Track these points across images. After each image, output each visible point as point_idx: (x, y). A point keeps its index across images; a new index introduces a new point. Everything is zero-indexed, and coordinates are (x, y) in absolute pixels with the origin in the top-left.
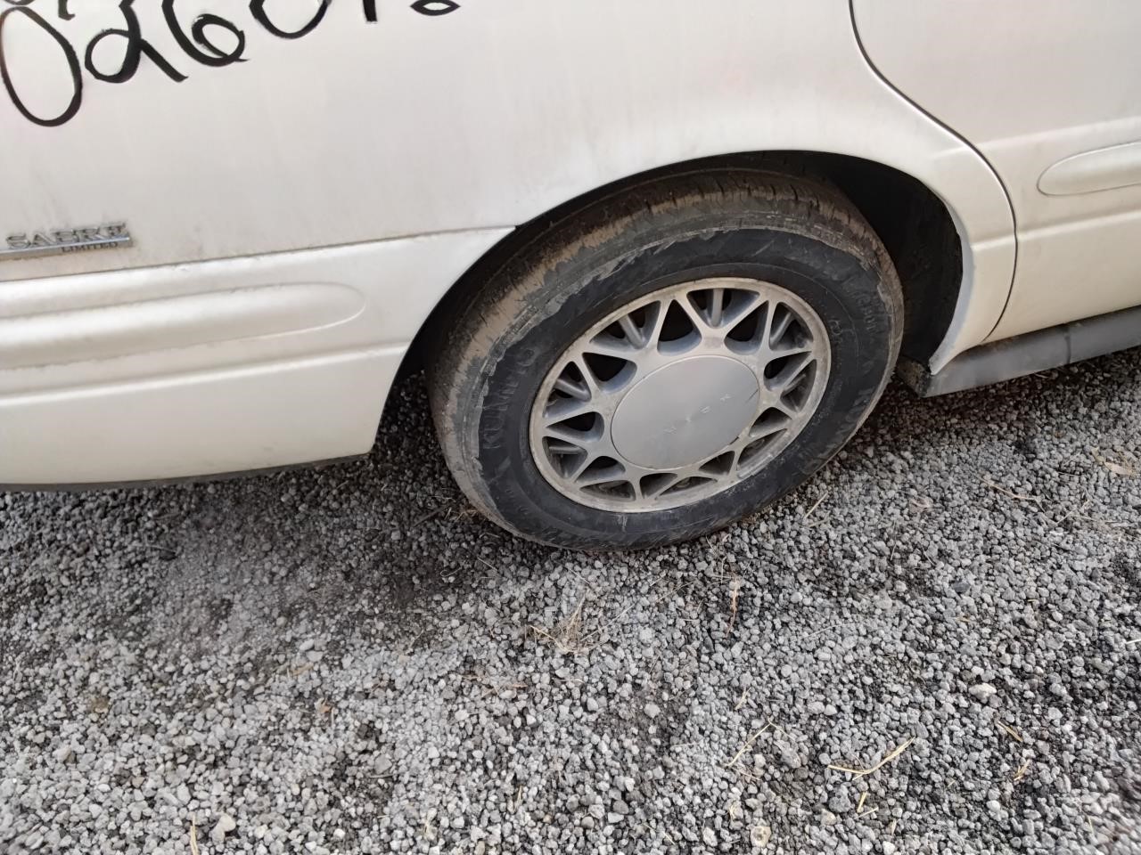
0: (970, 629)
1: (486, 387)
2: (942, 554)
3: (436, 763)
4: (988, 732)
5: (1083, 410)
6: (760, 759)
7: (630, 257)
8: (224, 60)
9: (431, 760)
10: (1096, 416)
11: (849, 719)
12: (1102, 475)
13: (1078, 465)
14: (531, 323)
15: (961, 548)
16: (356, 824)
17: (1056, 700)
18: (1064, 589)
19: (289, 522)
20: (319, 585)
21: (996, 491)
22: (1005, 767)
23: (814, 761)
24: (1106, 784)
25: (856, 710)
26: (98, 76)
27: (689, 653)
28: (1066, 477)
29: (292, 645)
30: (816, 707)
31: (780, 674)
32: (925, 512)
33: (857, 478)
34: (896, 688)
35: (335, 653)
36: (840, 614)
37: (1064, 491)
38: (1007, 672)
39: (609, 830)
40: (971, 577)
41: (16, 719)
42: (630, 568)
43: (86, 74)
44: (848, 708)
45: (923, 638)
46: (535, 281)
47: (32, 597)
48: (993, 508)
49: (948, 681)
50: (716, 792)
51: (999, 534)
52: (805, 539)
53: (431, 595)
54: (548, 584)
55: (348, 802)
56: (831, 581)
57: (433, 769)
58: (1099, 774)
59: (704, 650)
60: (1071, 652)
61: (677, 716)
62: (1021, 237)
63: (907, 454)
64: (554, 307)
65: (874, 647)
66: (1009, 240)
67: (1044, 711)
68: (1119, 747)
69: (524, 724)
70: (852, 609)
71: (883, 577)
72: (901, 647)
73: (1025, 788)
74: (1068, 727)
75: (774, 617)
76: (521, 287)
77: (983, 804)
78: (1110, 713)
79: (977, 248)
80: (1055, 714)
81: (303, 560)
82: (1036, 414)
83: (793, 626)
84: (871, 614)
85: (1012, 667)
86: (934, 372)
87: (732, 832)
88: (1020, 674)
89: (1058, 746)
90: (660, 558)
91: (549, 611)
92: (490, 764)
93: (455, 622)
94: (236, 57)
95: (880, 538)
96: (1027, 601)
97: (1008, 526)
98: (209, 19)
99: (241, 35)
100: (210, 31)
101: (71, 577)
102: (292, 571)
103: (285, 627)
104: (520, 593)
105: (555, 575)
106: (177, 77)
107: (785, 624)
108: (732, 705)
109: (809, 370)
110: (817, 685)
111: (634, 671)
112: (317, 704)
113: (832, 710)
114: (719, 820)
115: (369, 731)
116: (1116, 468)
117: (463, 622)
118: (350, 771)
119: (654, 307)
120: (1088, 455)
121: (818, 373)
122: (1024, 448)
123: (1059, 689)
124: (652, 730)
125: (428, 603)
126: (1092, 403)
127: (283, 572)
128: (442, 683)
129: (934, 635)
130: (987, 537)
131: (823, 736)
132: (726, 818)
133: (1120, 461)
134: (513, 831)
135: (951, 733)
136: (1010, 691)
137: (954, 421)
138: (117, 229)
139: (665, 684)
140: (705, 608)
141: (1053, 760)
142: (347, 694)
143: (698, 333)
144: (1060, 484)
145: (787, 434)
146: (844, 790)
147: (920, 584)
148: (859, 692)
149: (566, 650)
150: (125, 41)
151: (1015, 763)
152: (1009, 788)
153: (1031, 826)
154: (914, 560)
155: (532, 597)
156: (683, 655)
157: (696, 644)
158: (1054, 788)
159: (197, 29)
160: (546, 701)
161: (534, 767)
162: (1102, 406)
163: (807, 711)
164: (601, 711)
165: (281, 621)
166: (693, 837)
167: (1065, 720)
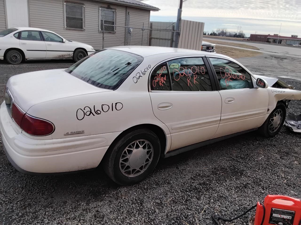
0: (176, 186)
1: (116, 153)
2: (170, 180)
3: (110, 212)
4: (181, 195)
5: (183, 163)
6: (154, 203)
7: (133, 136)
8: (99, 114)
9: (109, 212)
10: (185, 164)
11: (164, 198)
12: (187, 170)
13: (184, 169)
14: (122, 144)
15: (173, 179)
16: (100, 221)
17: (188, 191)
18: (186, 181)
19: (72, 190)
20: (81, 197)
21: (175, 173)
22: (184, 199)
23: (161, 203)
24: (195, 198)
25: (165, 196)
26: (86, 115)
27: (142, 195)
28: (183, 171)
29: (80, 205)
30: (160, 197)
31: (154, 195)
32: (167, 176)
33: (158, 173)
34: (169, 193)
35: (88, 204)
36: (160, 187)
37: (183, 172)
38: (181, 190)
39: (137, 214)
40: (175, 182)
41: (35, 220)
42: (130, 188)
43: (85, 115)
44: (164, 196)
45: (171, 188)
46: (123, 139)
47: (29, 206)
48: (175, 174)
49: (175, 192)
50: (150, 208)
51: (177, 177)
52: (153, 181)
53: (101, 195)
54: (119, 191)
55: (98, 219)
56: (157, 184)
57: (109, 213)
58: (194, 197)
59: (143, 194)
60: (188, 187)
61: (142, 201)
62: (171, 135)
63: (163, 170)
64: (125, 142)
65: (165, 190)
66: (170, 135)
67: (187, 193)
68: (196, 195)
69: (121, 206)
70: (161, 187)
71: (164, 183)
72: (168, 189)
73: (186, 200)
74: (190, 194)
75: (152, 189)
76: (121, 140)
77: (182, 202)
78: (194, 191)
79: (167, 136)
80: (188, 193)
81: (77, 195)
82: (178, 164)
83: (154, 190)
84: (164, 187)
85: (182, 189)
86: (165, 154)
87: (153, 211)
88: (183, 190)
89: (189, 196)
90: (134, 186)
91: (120, 194)
92: (118, 211)
93: (106, 197)
94: (100, 114)
95: (163, 179)
96: (182, 183)
97: (178, 176)
98: (98, 110)
99: (101, 112)
100: (98, 111)
101: (35, 202)
102: (76, 196)
103: (78, 203)
104: (115, 193)
105: (119, 190)
106: (94, 115)
107: (153, 190)
108: (149, 199)
109: (151, 153)
110: (159, 195)
111: (135, 198)
112: (87, 210)
113: (162, 197)
114: (151, 210)
115: (97, 211)
116: (189, 169)
117: (107, 197)
118: (96, 216)
119: (135, 143)
120: (185, 168)
121: (152, 154)
122: (178, 168)
123: (188, 190)
124: (139, 203)
125: (100, 196)
126: (184, 163)
127: (74, 196)
128: (107, 204)
129: (172, 188)
130: (175, 177)
131: (162, 200)
132: (152, 210)
133: (189, 168)
134: (124, 217)
135: (177, 196)
136: (182, 191)
137: (168, 166)
138: (83, 131)
139: (139, 198)
140: (142, 190)
141: (189, 197)
142: (92, 208)
143: (139, 147)
144: (182, 171)
145: (149, 163)
146: (166, 204)
147: (169, 183)
148: (164, 194)
149: (124, 197)
150: (90, 112)
151: (185, 198)
152: (185, 200)
153: (188, 203)
154: (167, 181)
155: (117, 193)
156: (141, 195)
157: (142, 194)
158: (190, 199)
159: (97, 111)
160: (123, 203)
161: (124, 210)
162: (185, 163)
163: (159, 198)
164: (131, 203)
165: (76, 202)
166: (148, 212)
167: (189, 193)
